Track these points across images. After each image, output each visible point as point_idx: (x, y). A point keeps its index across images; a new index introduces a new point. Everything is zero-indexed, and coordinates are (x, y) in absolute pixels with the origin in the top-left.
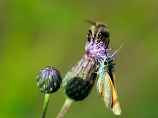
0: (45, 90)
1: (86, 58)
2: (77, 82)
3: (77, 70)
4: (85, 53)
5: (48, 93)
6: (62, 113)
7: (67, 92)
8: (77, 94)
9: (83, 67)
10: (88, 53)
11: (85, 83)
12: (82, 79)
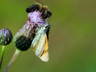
0: (2, 43)
1: (28, 23)
2: (22, 39)
3: (23, 31)
4: (27, 20)
5: (4, 45)
6: (14, 59)
7: (16, 45)
8: (23, 47)
9: (26, 29)
10: (29, 20)
11: (28, 39)
12: (26, 37)
